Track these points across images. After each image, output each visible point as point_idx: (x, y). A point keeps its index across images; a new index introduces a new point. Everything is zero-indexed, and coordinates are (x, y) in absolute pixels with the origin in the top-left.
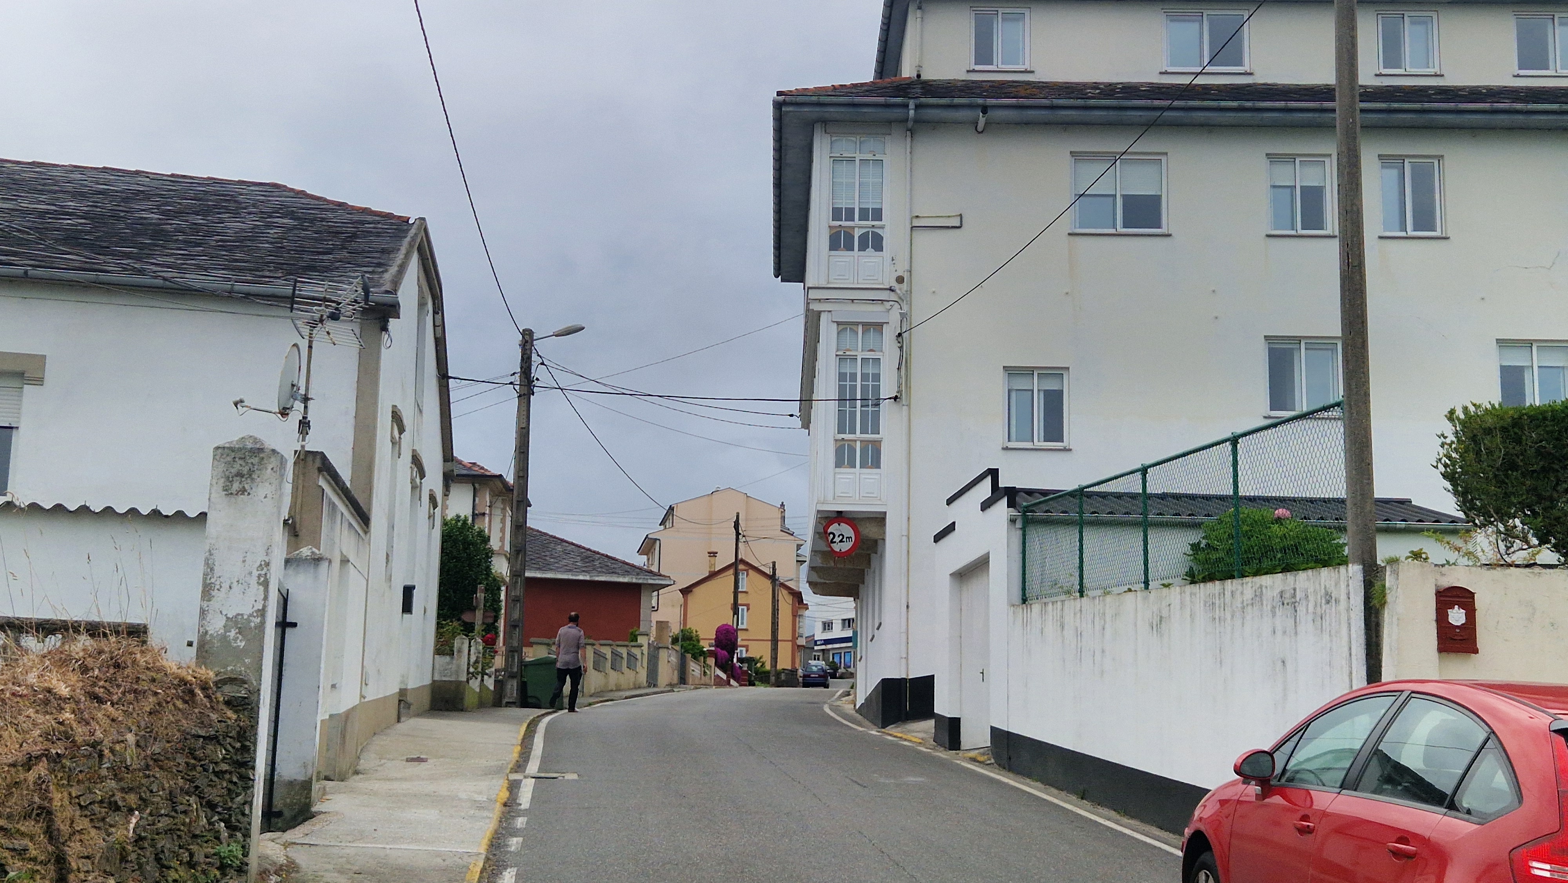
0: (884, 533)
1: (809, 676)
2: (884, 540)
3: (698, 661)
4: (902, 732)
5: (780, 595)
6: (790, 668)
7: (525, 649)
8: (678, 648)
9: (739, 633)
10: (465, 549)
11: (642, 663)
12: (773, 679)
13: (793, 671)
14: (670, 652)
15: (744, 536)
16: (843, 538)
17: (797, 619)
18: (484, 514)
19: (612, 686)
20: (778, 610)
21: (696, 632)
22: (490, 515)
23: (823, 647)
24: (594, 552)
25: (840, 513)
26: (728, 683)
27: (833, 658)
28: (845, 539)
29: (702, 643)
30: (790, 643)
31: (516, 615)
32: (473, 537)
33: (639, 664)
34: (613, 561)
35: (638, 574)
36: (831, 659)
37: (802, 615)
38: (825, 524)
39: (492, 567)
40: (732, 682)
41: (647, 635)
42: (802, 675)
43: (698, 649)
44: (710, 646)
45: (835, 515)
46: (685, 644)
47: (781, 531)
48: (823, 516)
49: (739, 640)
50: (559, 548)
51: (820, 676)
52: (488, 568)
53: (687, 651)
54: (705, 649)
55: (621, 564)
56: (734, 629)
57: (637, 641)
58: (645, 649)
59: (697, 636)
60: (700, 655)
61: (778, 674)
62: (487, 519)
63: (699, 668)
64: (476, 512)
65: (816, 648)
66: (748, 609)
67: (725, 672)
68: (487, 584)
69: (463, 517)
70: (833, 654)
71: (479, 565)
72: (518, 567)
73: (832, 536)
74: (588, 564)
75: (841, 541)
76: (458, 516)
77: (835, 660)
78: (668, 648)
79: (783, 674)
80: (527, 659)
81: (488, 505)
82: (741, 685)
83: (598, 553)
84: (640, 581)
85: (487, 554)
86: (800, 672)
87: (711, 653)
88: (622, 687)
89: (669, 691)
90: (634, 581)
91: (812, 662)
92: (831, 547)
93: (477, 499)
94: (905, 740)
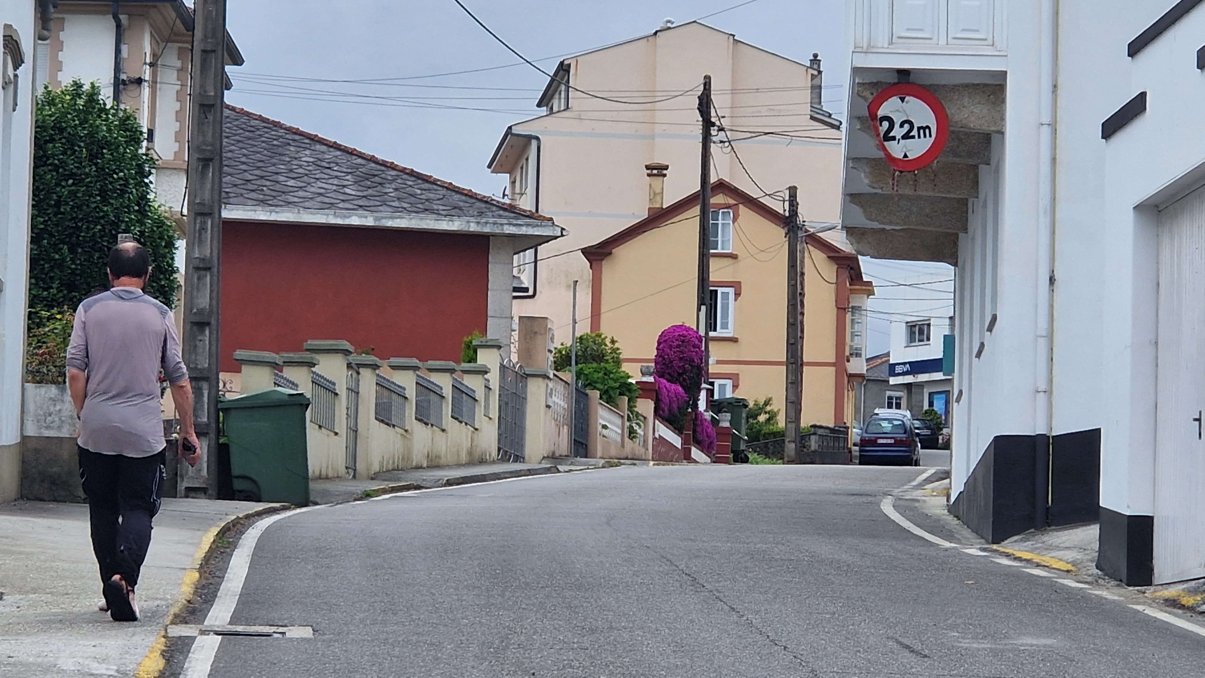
0: (1003, 119)
1: (873, 442)
2: (1002, 133)
3: (617, 407)
4: (1032, 551)
5: (807, 260)
6: (831, 425)
7: (222, 376)
8: (568, 376)
9: (713, 347)
10: (92, 157)
11: (487, 407)
12: (790, 448)
13: (839, 432)
14: (551, 385)
15: (721, 129)
16: (911, 130)
17: (849, 316)
18: (139, 81)
19: (418, 456)
20: (802, 295)
21: (613, 342)
22: (154, 83)
23: (909, 379)
24: (384, 164)
25: (903, 73)
26: (687, 457)
27: (931, 404)
28: (914, 133)
29: (626, 367)
30: (833, 369)
31: (204, 301)
32: (109, 130)
33: (480, 411)
34: (426, 186)
35: (481, 214)
36: (926, 407)
37: (859, 308)
38: (871, 98)
39: (151, 196)
40: (695, 452)
41: (499, 347)
42: (857, 439)
43: (615, 381)
44: (643, 374)
45: (893, 79)
46: (589, 368)
47: (812, 118)
48: (867, 81)
49: (711, 361)
50: (306, 156)
51: (898, 443)
52: (143, 200)
53: (591, 384)
54: (633, 381)
55: (444, 191)
56: (700, 338)
57: (475, 360)
58: (494, 378)
59: (615, 351)
60: (621, 394)
61: (802, 437)
62: (146, 91)
63: (619, 421)
64: (123, 77)
65: (893, 381)
66: (737, 295)
67: (678, 429)
68: (142, 233)
69: (87, 87)
70: (930, 394)
71: (123, 192)
72: (207, 195)
73: (886, 124)
74: (370, 192)
75: (906, 136)
76: (78, 85)
77: (935, 408)
78: (546, 377)
79: (813, 438)
80: (229, 396)
81: (148, 61)
82: (716, 461)
83: (392, 167)
84: (487, 229)
85: (140, 167)
86: (855, 434)
87: (645, 389)
88: (443, 461)
89: (547, 471)
90: (473, 228)
91: (883, 412)
92: (884, 149)
93: (124, 48)
94: (1038, 565)
